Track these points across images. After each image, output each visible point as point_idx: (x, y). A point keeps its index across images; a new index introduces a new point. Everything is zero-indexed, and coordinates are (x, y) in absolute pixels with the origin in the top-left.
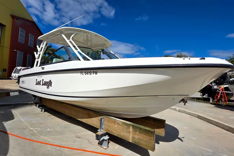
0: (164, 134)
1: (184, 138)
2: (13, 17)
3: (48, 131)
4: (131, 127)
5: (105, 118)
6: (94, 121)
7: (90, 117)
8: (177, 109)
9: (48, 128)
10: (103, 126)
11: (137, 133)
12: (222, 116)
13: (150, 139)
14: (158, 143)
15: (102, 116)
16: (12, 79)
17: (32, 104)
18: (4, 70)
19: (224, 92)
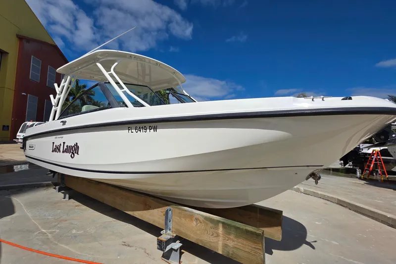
0: (281, 236)
1: (316, 241)
2: (20, 38)
3: (75, 233)
4: (221, 225)
5: (174, 210)
6: (154, 216)
7: (147, 207)
8: (302, 189)
9: (74, 229)
10: (171, 225)
11: (232, 237)
12: (381, 200)
13: (255, 248)
14: (271, 253)
15: (168, 205)
16: (17, 143)
17: (48, 186)
18: (5, 128)
19: (379, 159)
